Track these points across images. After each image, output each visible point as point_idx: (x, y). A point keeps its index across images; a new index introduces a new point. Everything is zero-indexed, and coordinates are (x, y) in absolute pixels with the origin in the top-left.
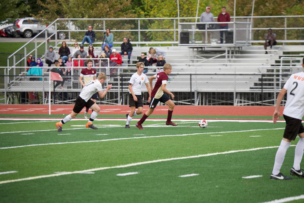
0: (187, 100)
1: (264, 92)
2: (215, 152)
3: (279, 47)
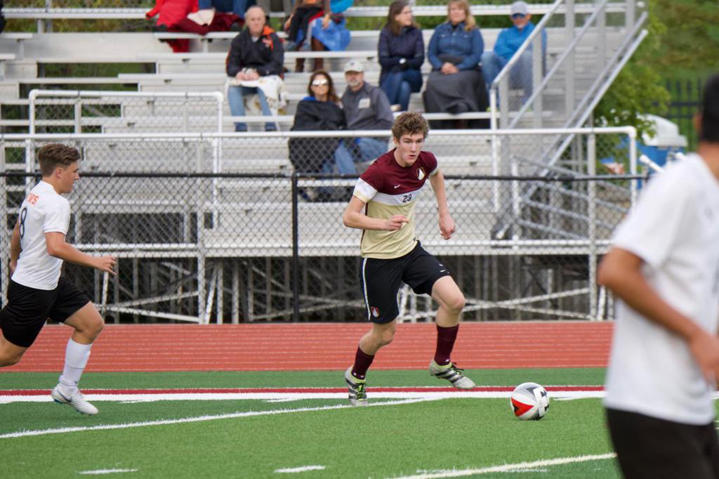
3: (19, 40)
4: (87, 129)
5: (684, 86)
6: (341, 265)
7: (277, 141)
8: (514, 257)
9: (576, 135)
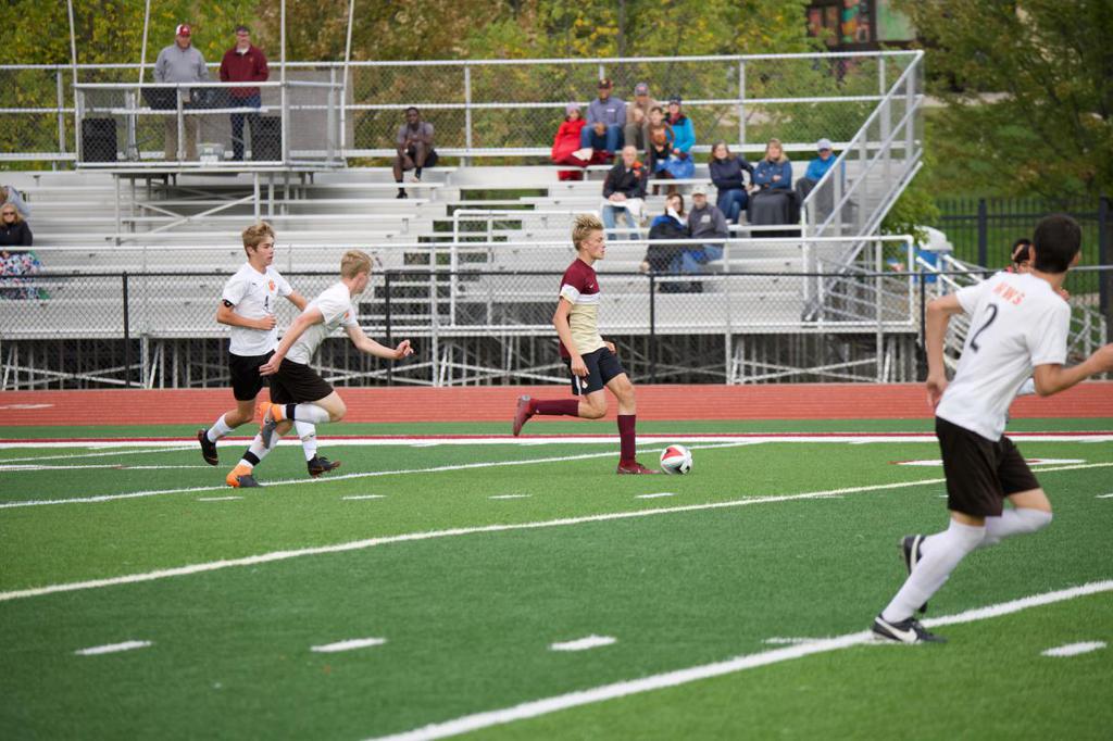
0: (113, 370)
1: (393, 335)
2: (215, 559)
3: (447, 173)
4: (497, 239)
5: (951, 204)
6: (687, 341)
7: (639, 248)
8: (818, 334)
9: (867, 242)
